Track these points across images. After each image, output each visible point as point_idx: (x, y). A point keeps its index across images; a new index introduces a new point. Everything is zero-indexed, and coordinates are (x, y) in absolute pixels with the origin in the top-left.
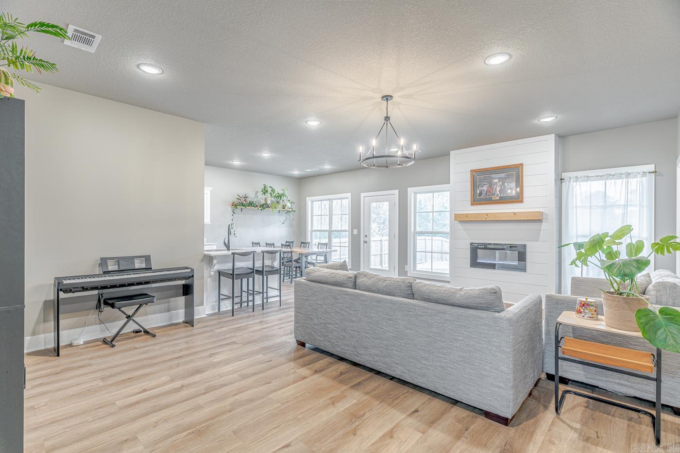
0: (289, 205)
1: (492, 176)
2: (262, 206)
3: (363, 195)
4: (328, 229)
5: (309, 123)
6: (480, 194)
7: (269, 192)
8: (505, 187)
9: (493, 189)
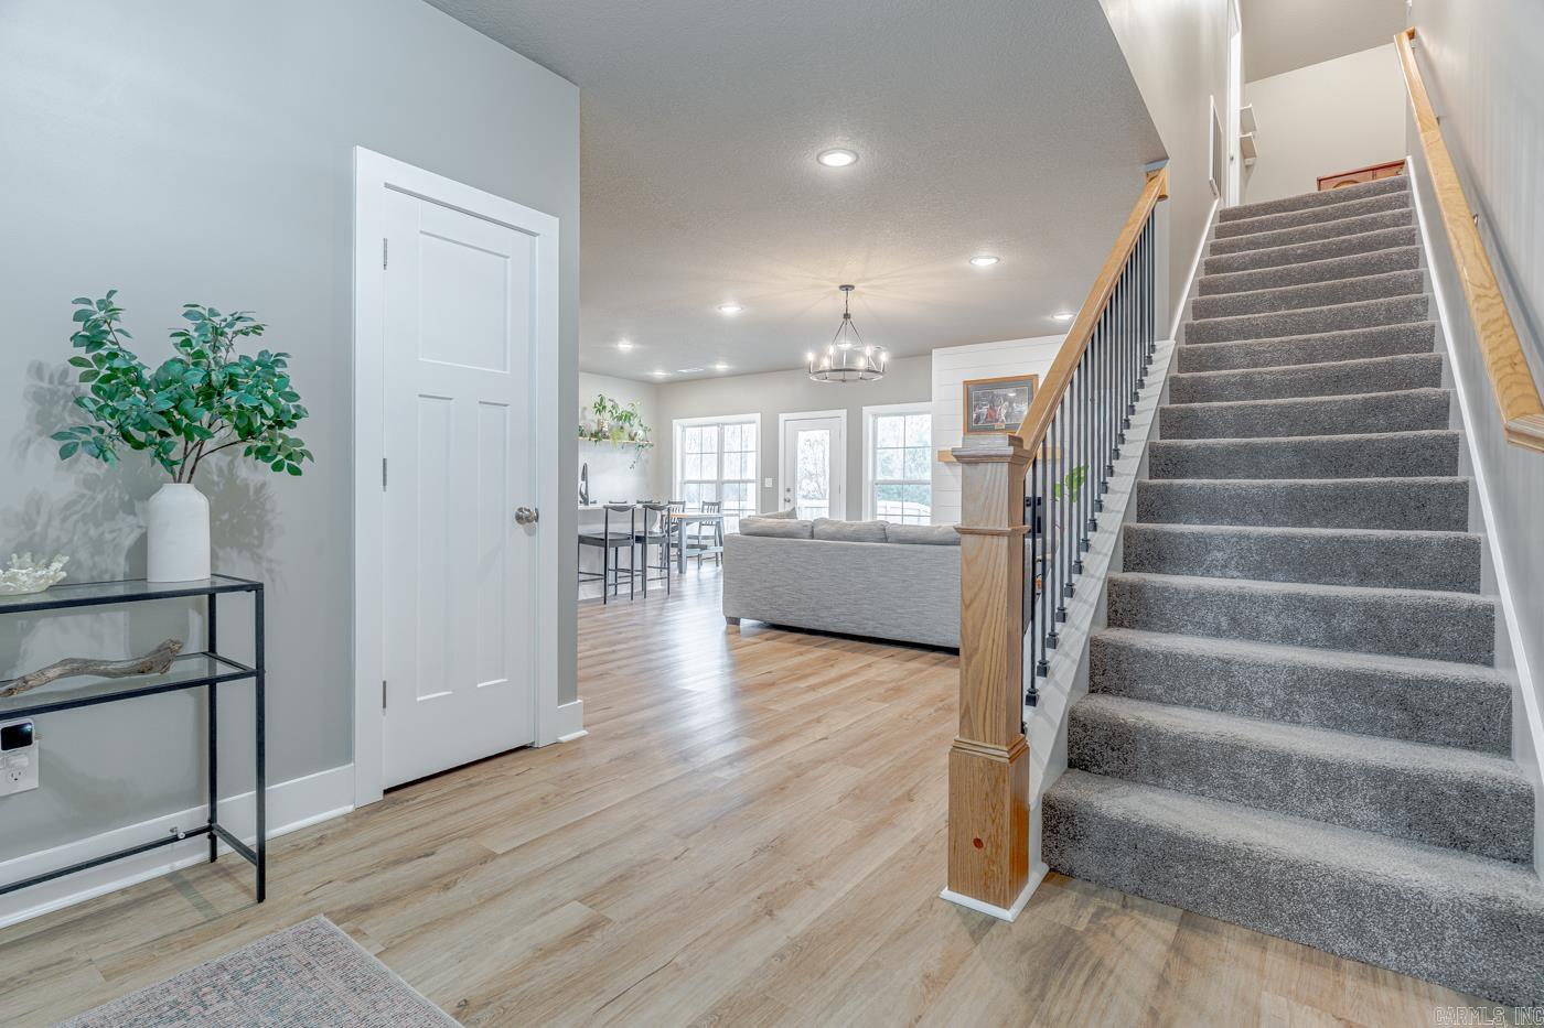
0: (641, 433)
1: (995, 392)
2: (595, 435)
3: (783, 417)
4: (715, 478)
5: (723, 309)
6: (978, 419)
7: (607, 409)
8: (1013, 409)
9: (995, 412)
